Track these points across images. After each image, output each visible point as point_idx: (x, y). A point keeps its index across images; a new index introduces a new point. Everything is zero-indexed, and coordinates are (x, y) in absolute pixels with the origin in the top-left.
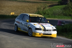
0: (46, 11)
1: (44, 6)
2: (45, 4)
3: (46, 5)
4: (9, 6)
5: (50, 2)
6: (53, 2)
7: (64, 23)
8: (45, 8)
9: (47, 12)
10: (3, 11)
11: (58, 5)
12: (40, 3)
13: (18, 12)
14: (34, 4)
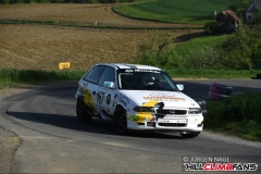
0: (168, 55)
1: (161, 38)
2: (163, 32)
3: (169, 36)
4: (50, 43)
5: (180, 26)
6: (190, 26)
8: (164, 45)
9: (170, 59)
10: (31, 60)
11: (205, 34)
12: (148, 29)
13: (80, 60)
14: (129, 35)
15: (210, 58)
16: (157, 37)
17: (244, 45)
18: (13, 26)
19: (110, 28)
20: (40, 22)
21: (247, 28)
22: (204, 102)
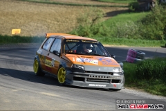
0: (99, 26)
1: (94, 13)
2: (96, 9)
3: (100, 12)
5: (110, 4)
6: (117, 4)
7: (142, 57)
8: (96, 18)
9: (101, 30)
11: (129, 11)
12: (85, 6)
13: (31, 28)
14: (70, 9)
15: (132, 30)
16: (91, 12)
17: (158, 21)
19: (55, 3)
21: (161, 8)
22: (122, 64)
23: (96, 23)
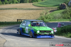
1: (46, 11)
2: (46, 10)
4: (16, 14)
5: (51, 8)
6: (53, 8)
7: (63, 25)
8: (47, 13)
9: (48, 17)
10: (11, 19)
11: (58, 10)
12: (42, 9)
14: (37, 11)
15: (59, 16)
16: (45, 11)
17: (68, 12)
18: (6, 10)
19: (32, 9)
20: (13, 9)
21: (69, 8)
22: (56, 28)
23: (47, 15)
